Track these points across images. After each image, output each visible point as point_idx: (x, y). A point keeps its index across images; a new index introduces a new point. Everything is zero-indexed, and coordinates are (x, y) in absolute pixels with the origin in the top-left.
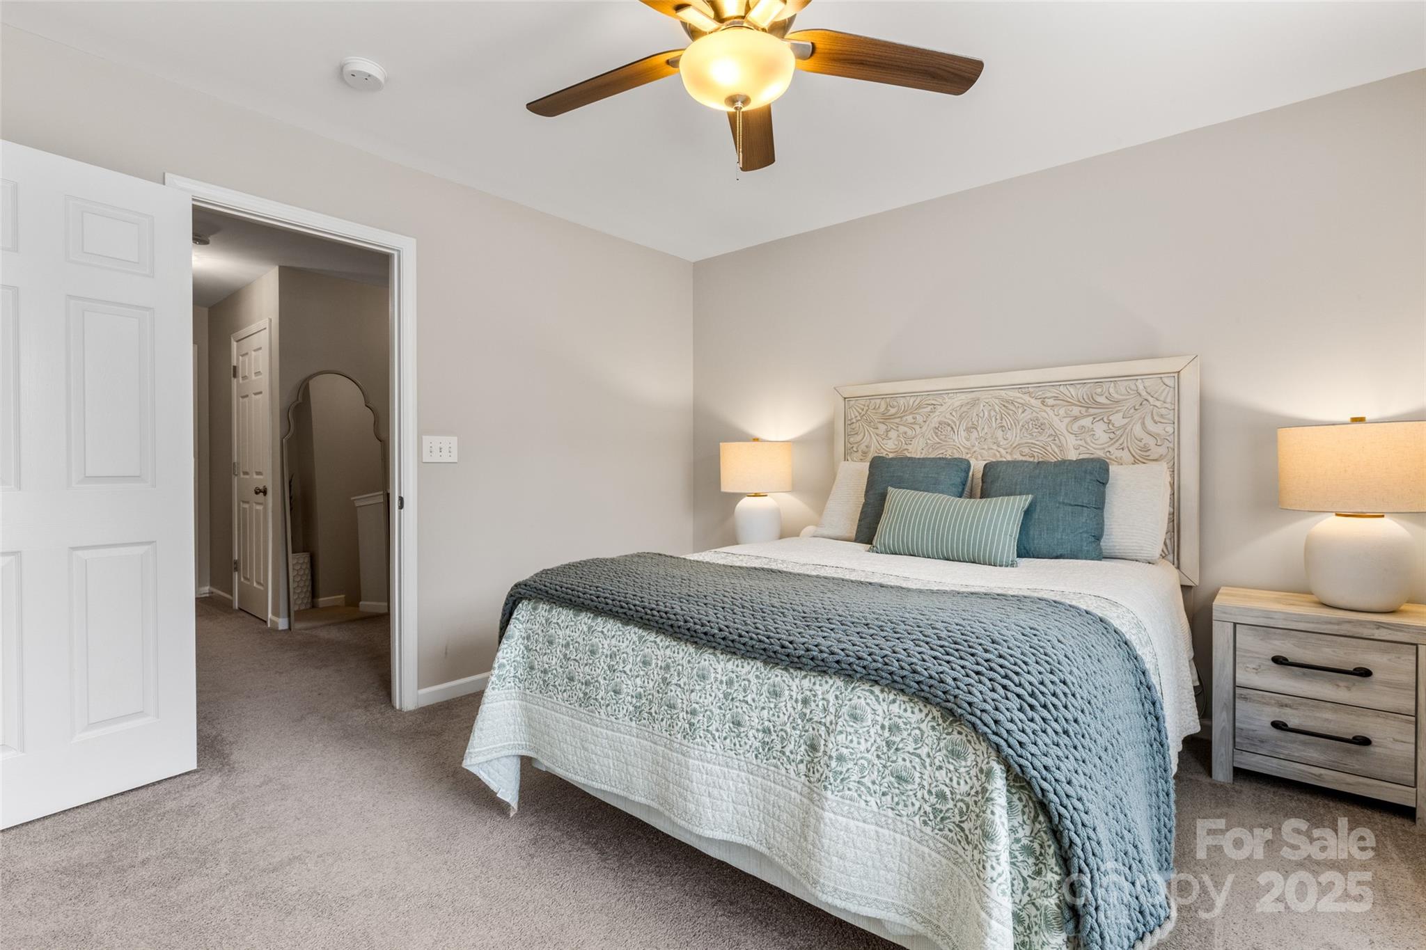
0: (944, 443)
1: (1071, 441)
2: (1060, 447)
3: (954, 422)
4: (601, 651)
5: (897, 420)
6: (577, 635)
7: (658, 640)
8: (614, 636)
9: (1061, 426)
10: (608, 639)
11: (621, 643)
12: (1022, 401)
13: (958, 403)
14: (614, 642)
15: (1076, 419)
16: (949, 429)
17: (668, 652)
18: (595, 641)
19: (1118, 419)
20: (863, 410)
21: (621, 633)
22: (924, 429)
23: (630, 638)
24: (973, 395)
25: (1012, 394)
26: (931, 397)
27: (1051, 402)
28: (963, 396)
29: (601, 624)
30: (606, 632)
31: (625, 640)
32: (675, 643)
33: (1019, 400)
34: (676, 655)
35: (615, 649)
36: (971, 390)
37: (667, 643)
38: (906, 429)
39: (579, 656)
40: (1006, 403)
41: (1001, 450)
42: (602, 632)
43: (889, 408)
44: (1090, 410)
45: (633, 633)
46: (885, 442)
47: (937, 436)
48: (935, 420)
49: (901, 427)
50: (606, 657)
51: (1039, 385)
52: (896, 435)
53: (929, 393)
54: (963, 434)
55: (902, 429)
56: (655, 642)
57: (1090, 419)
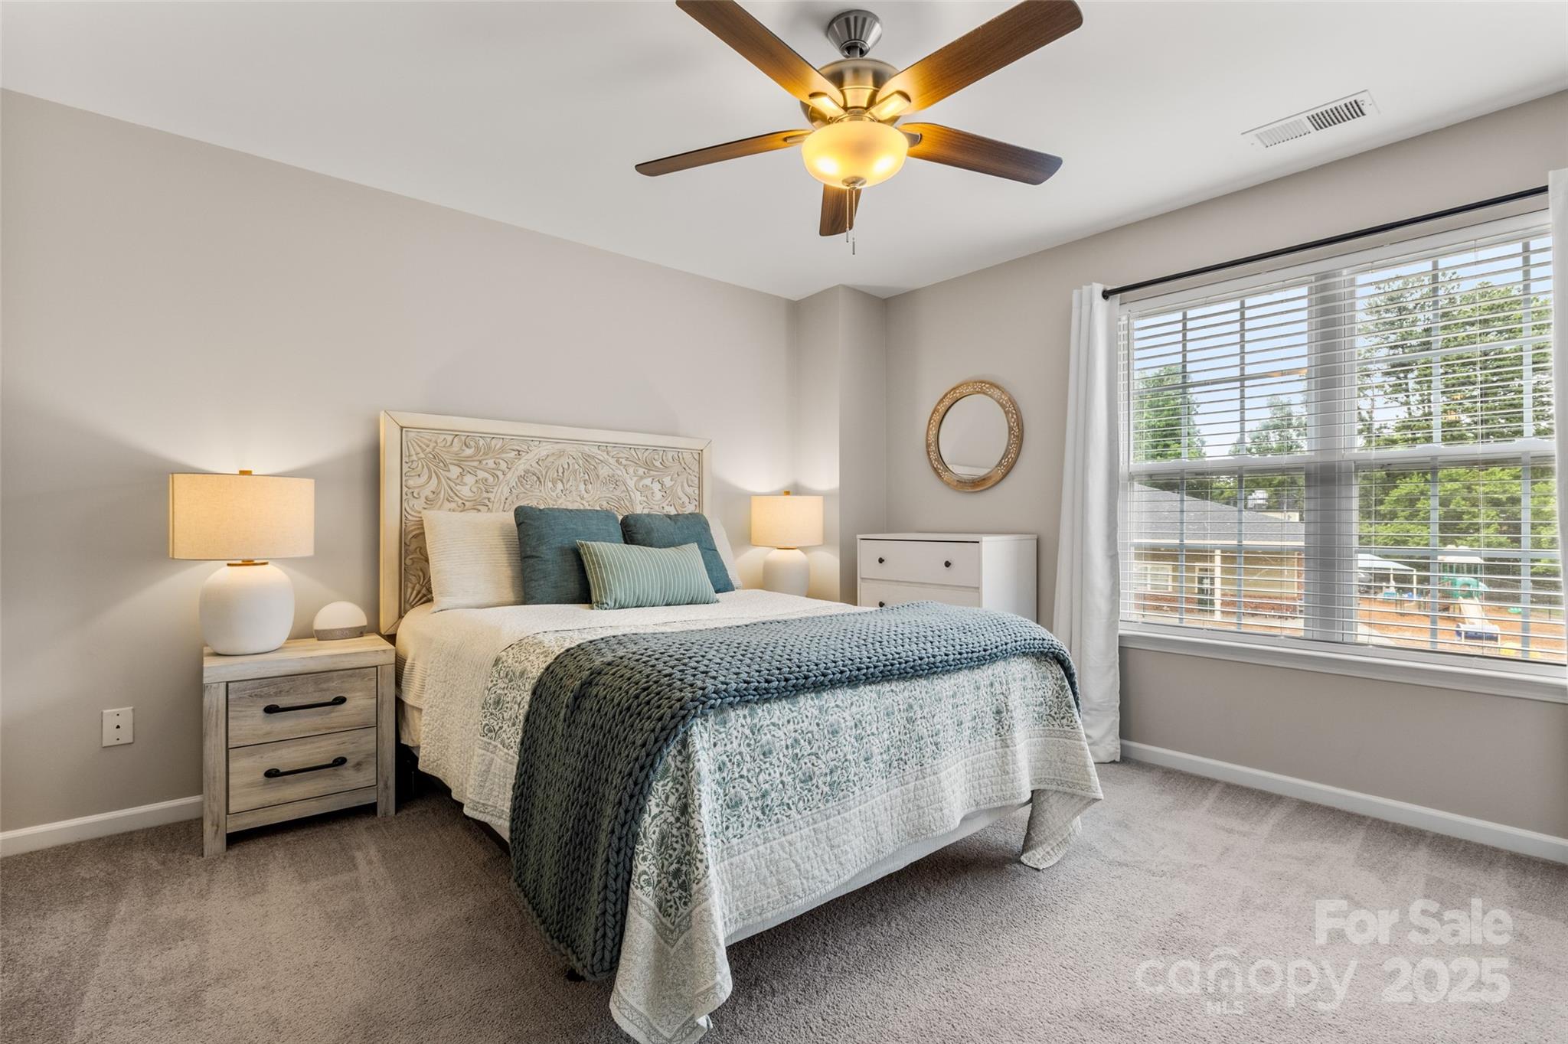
0: (531, 494)
1: (638, 497)
2: (631, 501)
3: (541, 472)
4: (843, 725)
5: (476, 464)
6: (806, 723)
7: (893, 687)
8: (852, 704)
9: (631, 484)
10: (847, 710)
11: (862, 707)
12: (602, 458)
13: (545, 453)
14: (854, 709)
15: (642, 478)
16: (535, 479)
17: (906, 694)
18: (832, 719)
19: (667, 481)
20: (428, 446)
21: (857, 698)
22: (509, 476)
23: (868, 698)
24: (559, 446)
25: (595, 451)
26: (515, 442)
27: (624, 462)
28: (550, 446)
29: (828, 699)
30: (841, 704)
31: (865, 702)
32: (908, 683)
33: (599, 457)
34: (914, 692)
35: (858, 716)
36: (557, 441)
37: (903, 687)
38: (486, 475)
39: (816, 746)
40: (587, 458)
41: (584, 502)
42: (837, 706)
43: (464, 447)
44: (651, 472)
45: (867, 692)
46: (458, 487)
47: (522, 485)
48: (521, 466)
49: (479, 472)
50: (851, 729)
51: (615, 445)
52: (473, 481)
53: (513, 437)
54: (550, 485)
55: (481, 474)
56: (892, 691)
57: (650, 479)
